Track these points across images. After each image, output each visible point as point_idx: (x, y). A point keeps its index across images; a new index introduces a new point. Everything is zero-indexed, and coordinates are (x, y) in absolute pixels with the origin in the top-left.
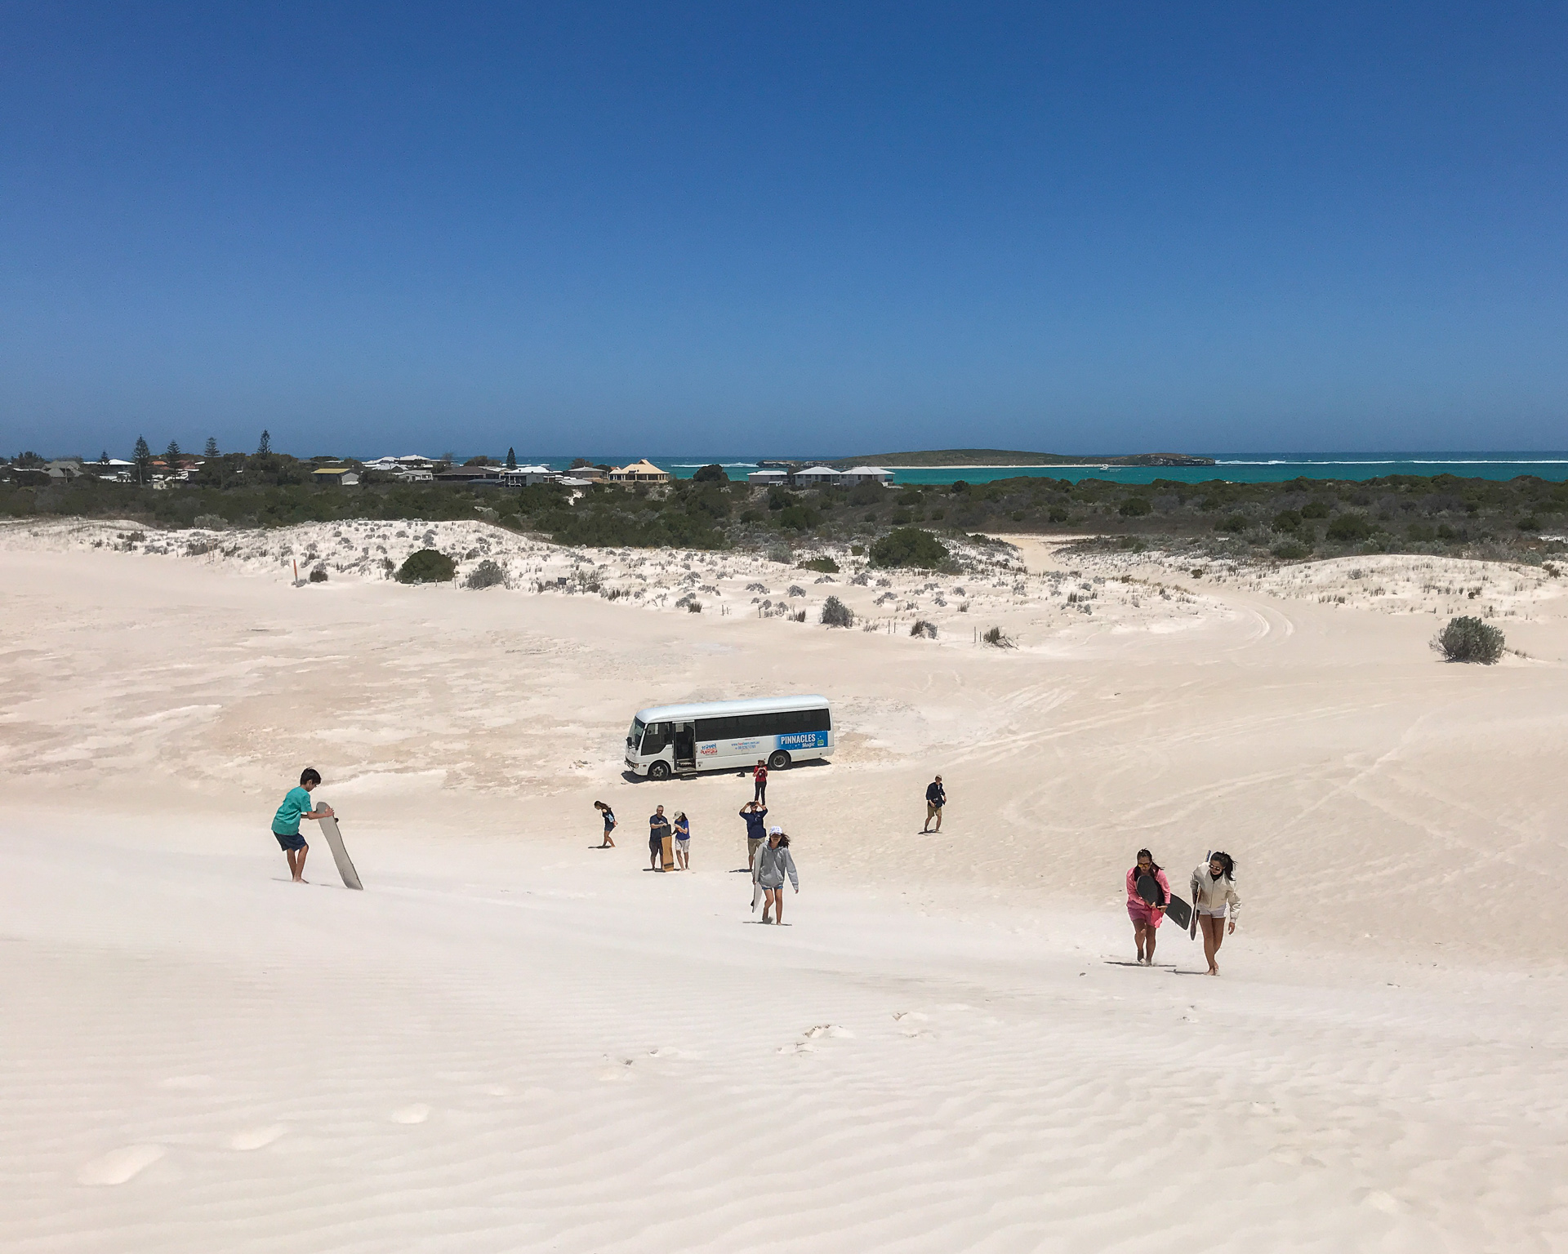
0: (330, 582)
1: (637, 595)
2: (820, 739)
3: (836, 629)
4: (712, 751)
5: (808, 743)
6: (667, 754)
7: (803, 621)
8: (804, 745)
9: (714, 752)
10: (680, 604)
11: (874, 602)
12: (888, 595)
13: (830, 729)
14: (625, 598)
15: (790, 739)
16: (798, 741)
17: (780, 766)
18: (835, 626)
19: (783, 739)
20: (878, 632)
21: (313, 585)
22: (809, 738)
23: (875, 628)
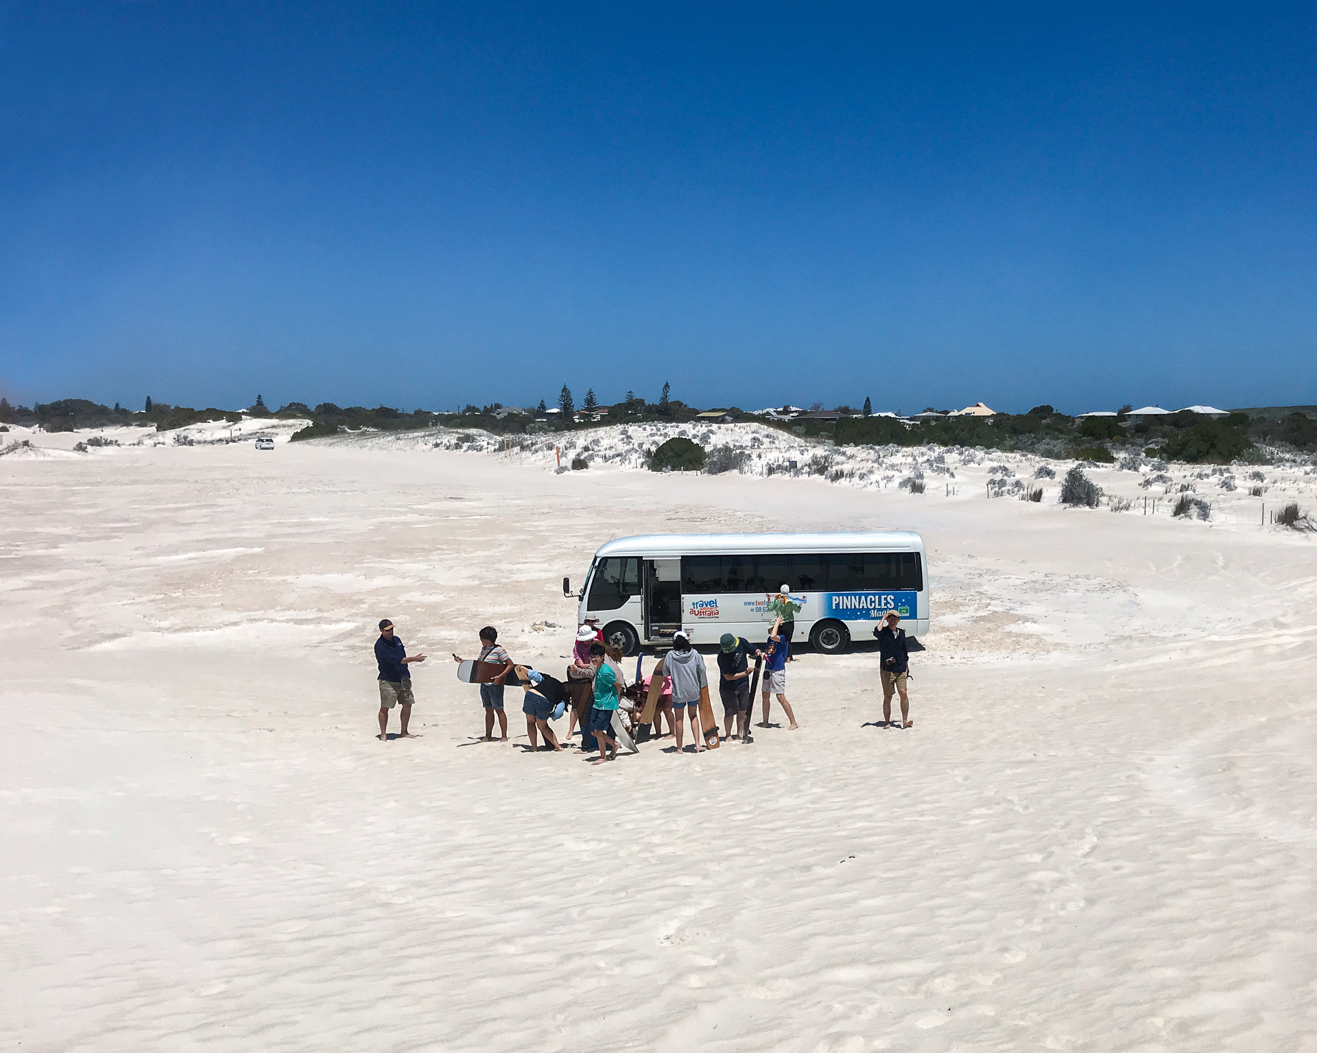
0: (589, 470)
1: (862, 477)
2: (903, 604)
3: (1077, 509)
4: (710, 612)
5: (881, 610)
6: (632, 611)
7: (1039, 501)
8: (873, 614)
9: (714, 614)
10: (903, 484)
11: (1140, 485)
12: (1160, 478)
13: (921, 589)
14: (848, 479)
15: (847, 601)
16: (863, 604)
17: (830, 647)
18: (1076, 504)
19: (835, 600)
20: (1131, 512)
21: (573, 473)
22: (883, 602)
23: (1127, 508)
